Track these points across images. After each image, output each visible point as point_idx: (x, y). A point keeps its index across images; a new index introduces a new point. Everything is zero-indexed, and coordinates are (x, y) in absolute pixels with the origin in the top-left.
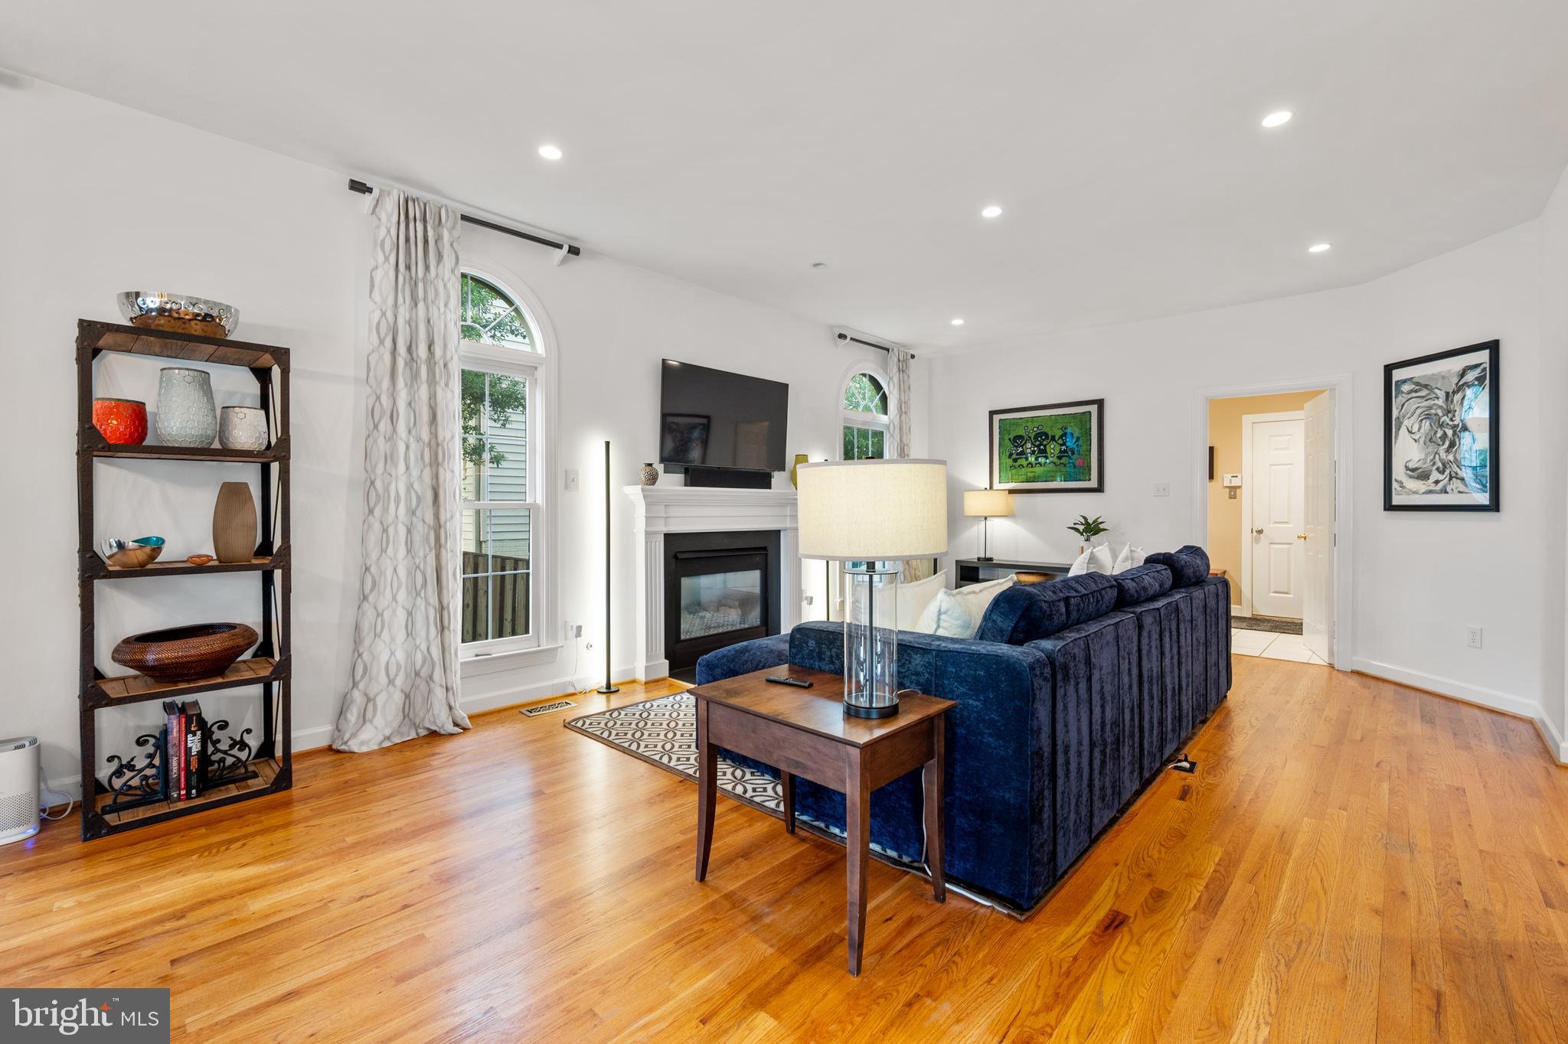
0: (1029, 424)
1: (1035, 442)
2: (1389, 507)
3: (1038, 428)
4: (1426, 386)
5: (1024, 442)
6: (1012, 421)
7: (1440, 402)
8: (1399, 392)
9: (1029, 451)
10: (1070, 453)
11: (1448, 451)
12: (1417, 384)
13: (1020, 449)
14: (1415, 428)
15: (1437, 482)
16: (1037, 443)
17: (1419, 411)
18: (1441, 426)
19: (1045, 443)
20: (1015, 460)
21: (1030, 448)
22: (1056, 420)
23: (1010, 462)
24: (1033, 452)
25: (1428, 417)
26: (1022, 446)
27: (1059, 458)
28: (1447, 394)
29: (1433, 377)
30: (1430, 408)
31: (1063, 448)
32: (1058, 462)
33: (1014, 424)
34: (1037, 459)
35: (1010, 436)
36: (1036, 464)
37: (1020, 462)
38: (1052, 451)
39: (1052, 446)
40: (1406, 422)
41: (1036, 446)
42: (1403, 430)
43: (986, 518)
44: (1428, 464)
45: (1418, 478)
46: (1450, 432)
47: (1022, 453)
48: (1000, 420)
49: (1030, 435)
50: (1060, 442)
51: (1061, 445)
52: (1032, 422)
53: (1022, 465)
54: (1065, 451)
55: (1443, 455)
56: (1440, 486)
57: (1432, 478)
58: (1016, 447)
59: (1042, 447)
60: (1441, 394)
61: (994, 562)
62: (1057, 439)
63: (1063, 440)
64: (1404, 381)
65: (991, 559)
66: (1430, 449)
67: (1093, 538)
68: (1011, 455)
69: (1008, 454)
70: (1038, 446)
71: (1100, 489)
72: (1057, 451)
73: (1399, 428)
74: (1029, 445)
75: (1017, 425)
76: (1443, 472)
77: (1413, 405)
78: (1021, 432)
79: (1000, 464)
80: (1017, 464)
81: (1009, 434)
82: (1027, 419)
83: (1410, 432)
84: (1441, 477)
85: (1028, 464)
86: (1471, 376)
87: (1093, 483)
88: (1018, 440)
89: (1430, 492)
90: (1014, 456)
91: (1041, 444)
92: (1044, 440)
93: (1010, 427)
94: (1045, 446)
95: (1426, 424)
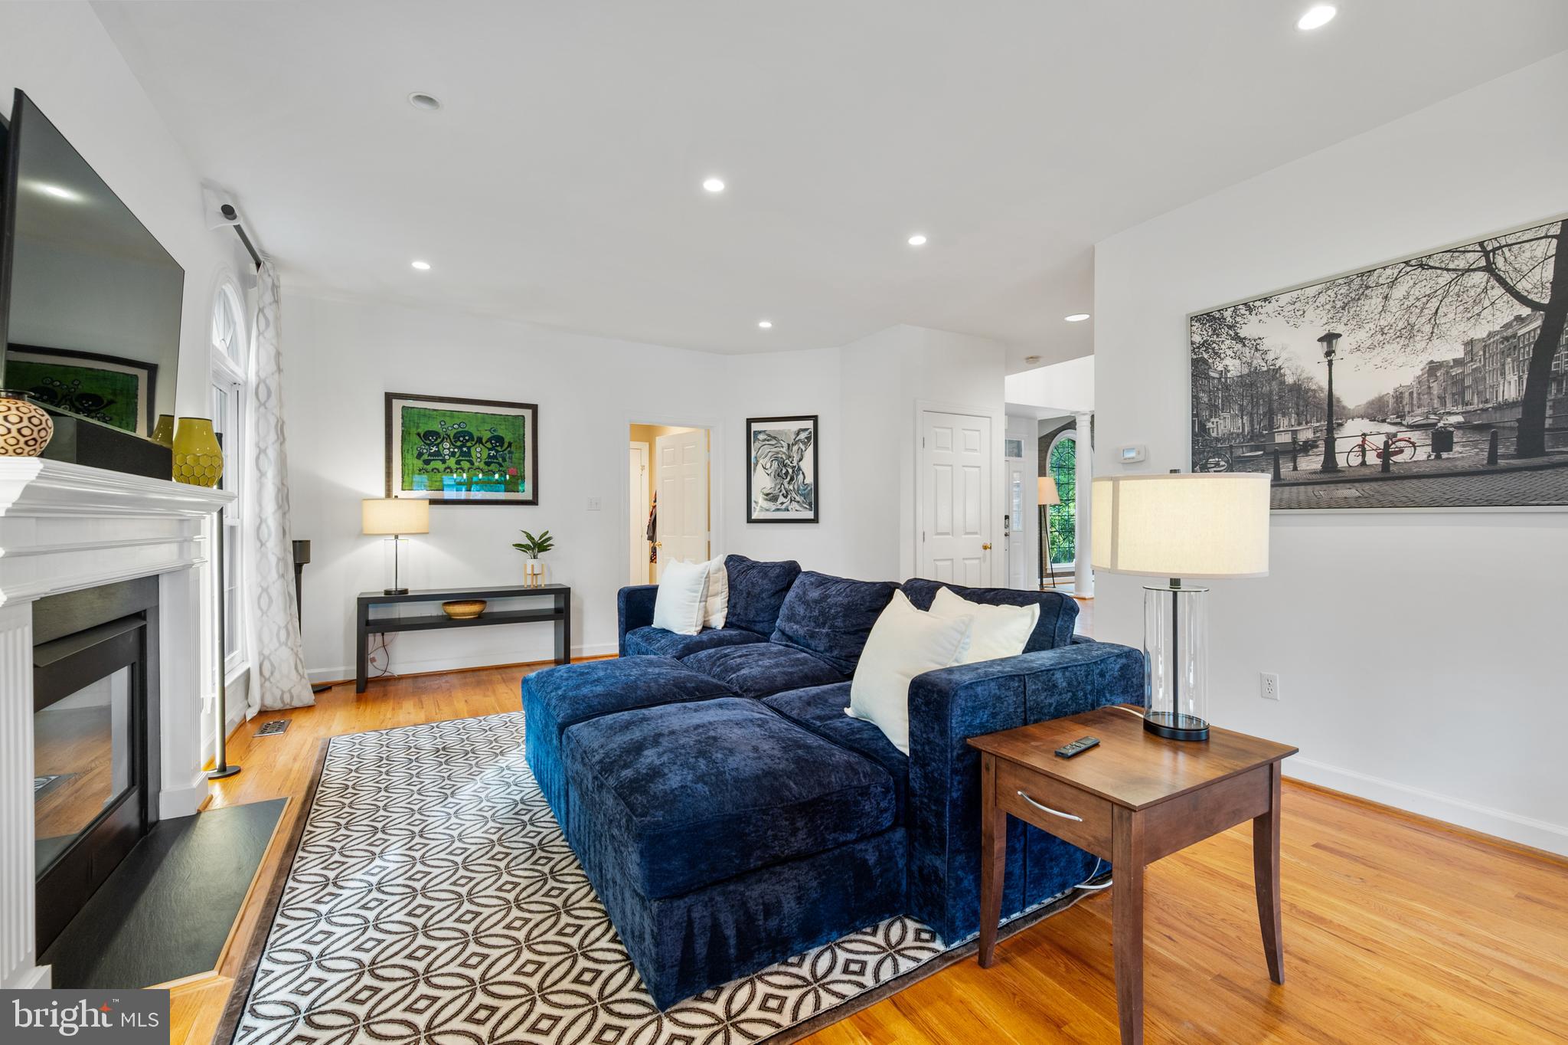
0: (447, 419)
1: (456, 442)
2: (750, 520)
3: (459, 425)
4: (775, 438)
5: (439, 440)
6: (422, 411)
7: (784, 450)
8: (756, 439)
9: (446, 452)
10: (500, 459)
11: (789, 483)
12: (769, 435)
13: (434, 449)
14: (768, 466)
15: (782, 503)
16: (459, 444)
17: (770, 454)
18: (785, 466)
19: (469, 444)
20: (427, 462)
21: (449, 449)
22: (483, 419)
23: (419, 464)
24: (453, 454)
25: (776, 459)
26: (437, 445)
27: (488, 464)
28: (789, 445)
29: (779, 432)
30: (778, 453)
31: (492, 453)
32: (486, 468)
33: (425, 415)
34: (458, 462)
35: (420, 430)
36: (457, 469)
37: (433, 464)
38: (479, 455)
39: (478, 450)
40: (761, 461)
41: (456, 447)
42: (759, 466)
43: (397, 537)
44: (777, 491)
45: (770, 500)
46: (790, 471)
47: (438, 454)
48: (403, 407)
49: (449, 432)
50: (489, 445)
51: (490, 449)
52: (452, 417)
53: (438, 470)
54: (494, 457)
55: (786, 486)
56: (784, 506)
57: (780, 501)
58: (429, 445)
59: (465, 449)
60: (785, 445)
61: (409, 594)
62: (484, 441)
63: (492, 444)
64: (760, 432)
65: (405, 591)
66: (778, 481)
67: (540, 555)
68: (420, 455)
69: (416, 453)
70: (460, 448)
71: (534, 502)
72: (485, 455)
73: (756, 465)
74: (447, 445)
75: (429, 417)
76: (786, 497)
77: (766, 449)
78: (435, 426)
79: (403, 465)
80: (429, 467)
81: (418, 427)
82: (444, 413)
83: (765, 468)
84: (785, 500)
85: (446, 469)
86: (803, 436)
87: (527, 495)
88: (428, 436)
89: (778, 510)
90: (425, 457)
91: (464, 445)
92: (467, 441)
93: (419, 418)
94: (469, 448)
95: (775, 464)
